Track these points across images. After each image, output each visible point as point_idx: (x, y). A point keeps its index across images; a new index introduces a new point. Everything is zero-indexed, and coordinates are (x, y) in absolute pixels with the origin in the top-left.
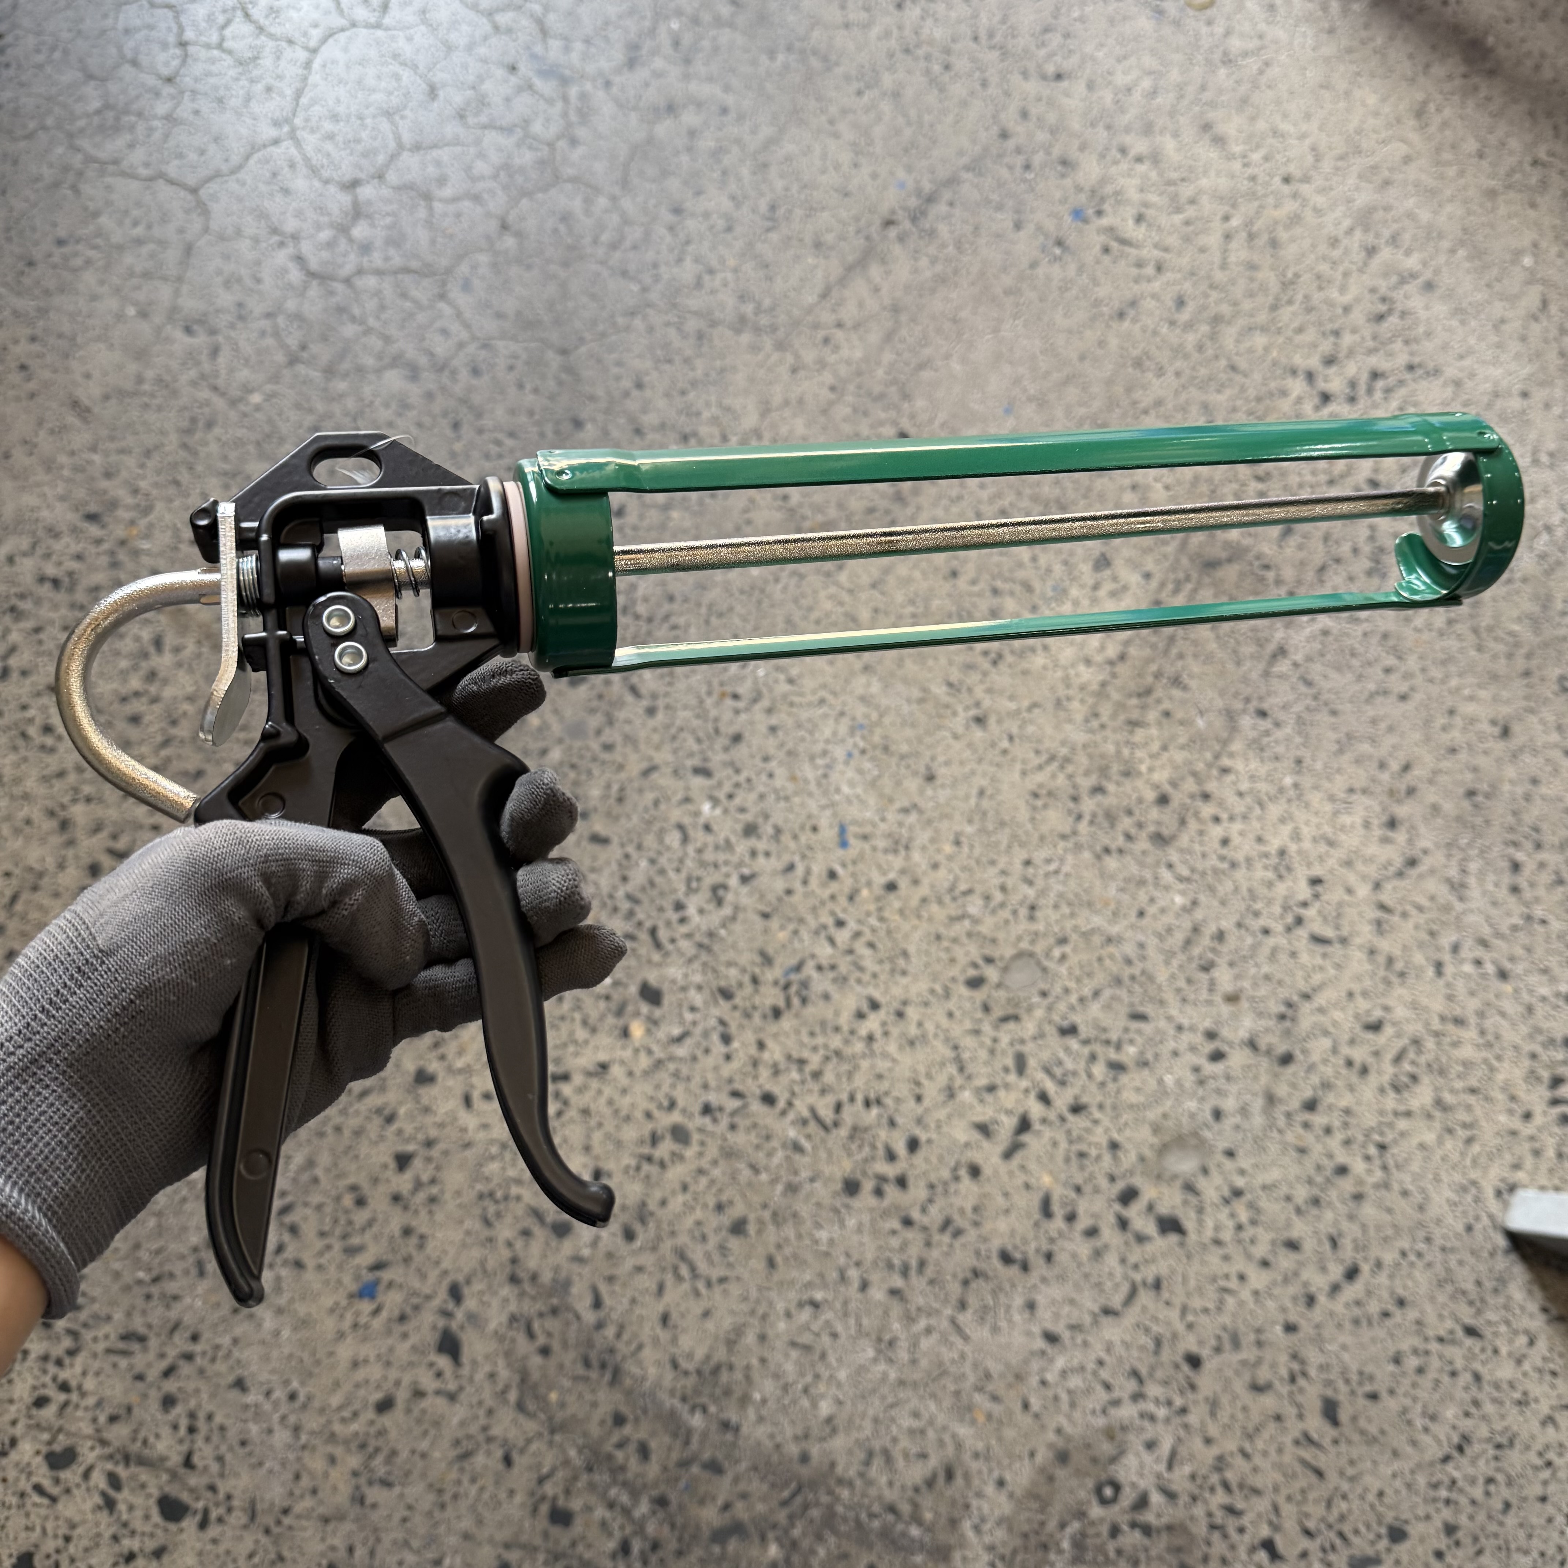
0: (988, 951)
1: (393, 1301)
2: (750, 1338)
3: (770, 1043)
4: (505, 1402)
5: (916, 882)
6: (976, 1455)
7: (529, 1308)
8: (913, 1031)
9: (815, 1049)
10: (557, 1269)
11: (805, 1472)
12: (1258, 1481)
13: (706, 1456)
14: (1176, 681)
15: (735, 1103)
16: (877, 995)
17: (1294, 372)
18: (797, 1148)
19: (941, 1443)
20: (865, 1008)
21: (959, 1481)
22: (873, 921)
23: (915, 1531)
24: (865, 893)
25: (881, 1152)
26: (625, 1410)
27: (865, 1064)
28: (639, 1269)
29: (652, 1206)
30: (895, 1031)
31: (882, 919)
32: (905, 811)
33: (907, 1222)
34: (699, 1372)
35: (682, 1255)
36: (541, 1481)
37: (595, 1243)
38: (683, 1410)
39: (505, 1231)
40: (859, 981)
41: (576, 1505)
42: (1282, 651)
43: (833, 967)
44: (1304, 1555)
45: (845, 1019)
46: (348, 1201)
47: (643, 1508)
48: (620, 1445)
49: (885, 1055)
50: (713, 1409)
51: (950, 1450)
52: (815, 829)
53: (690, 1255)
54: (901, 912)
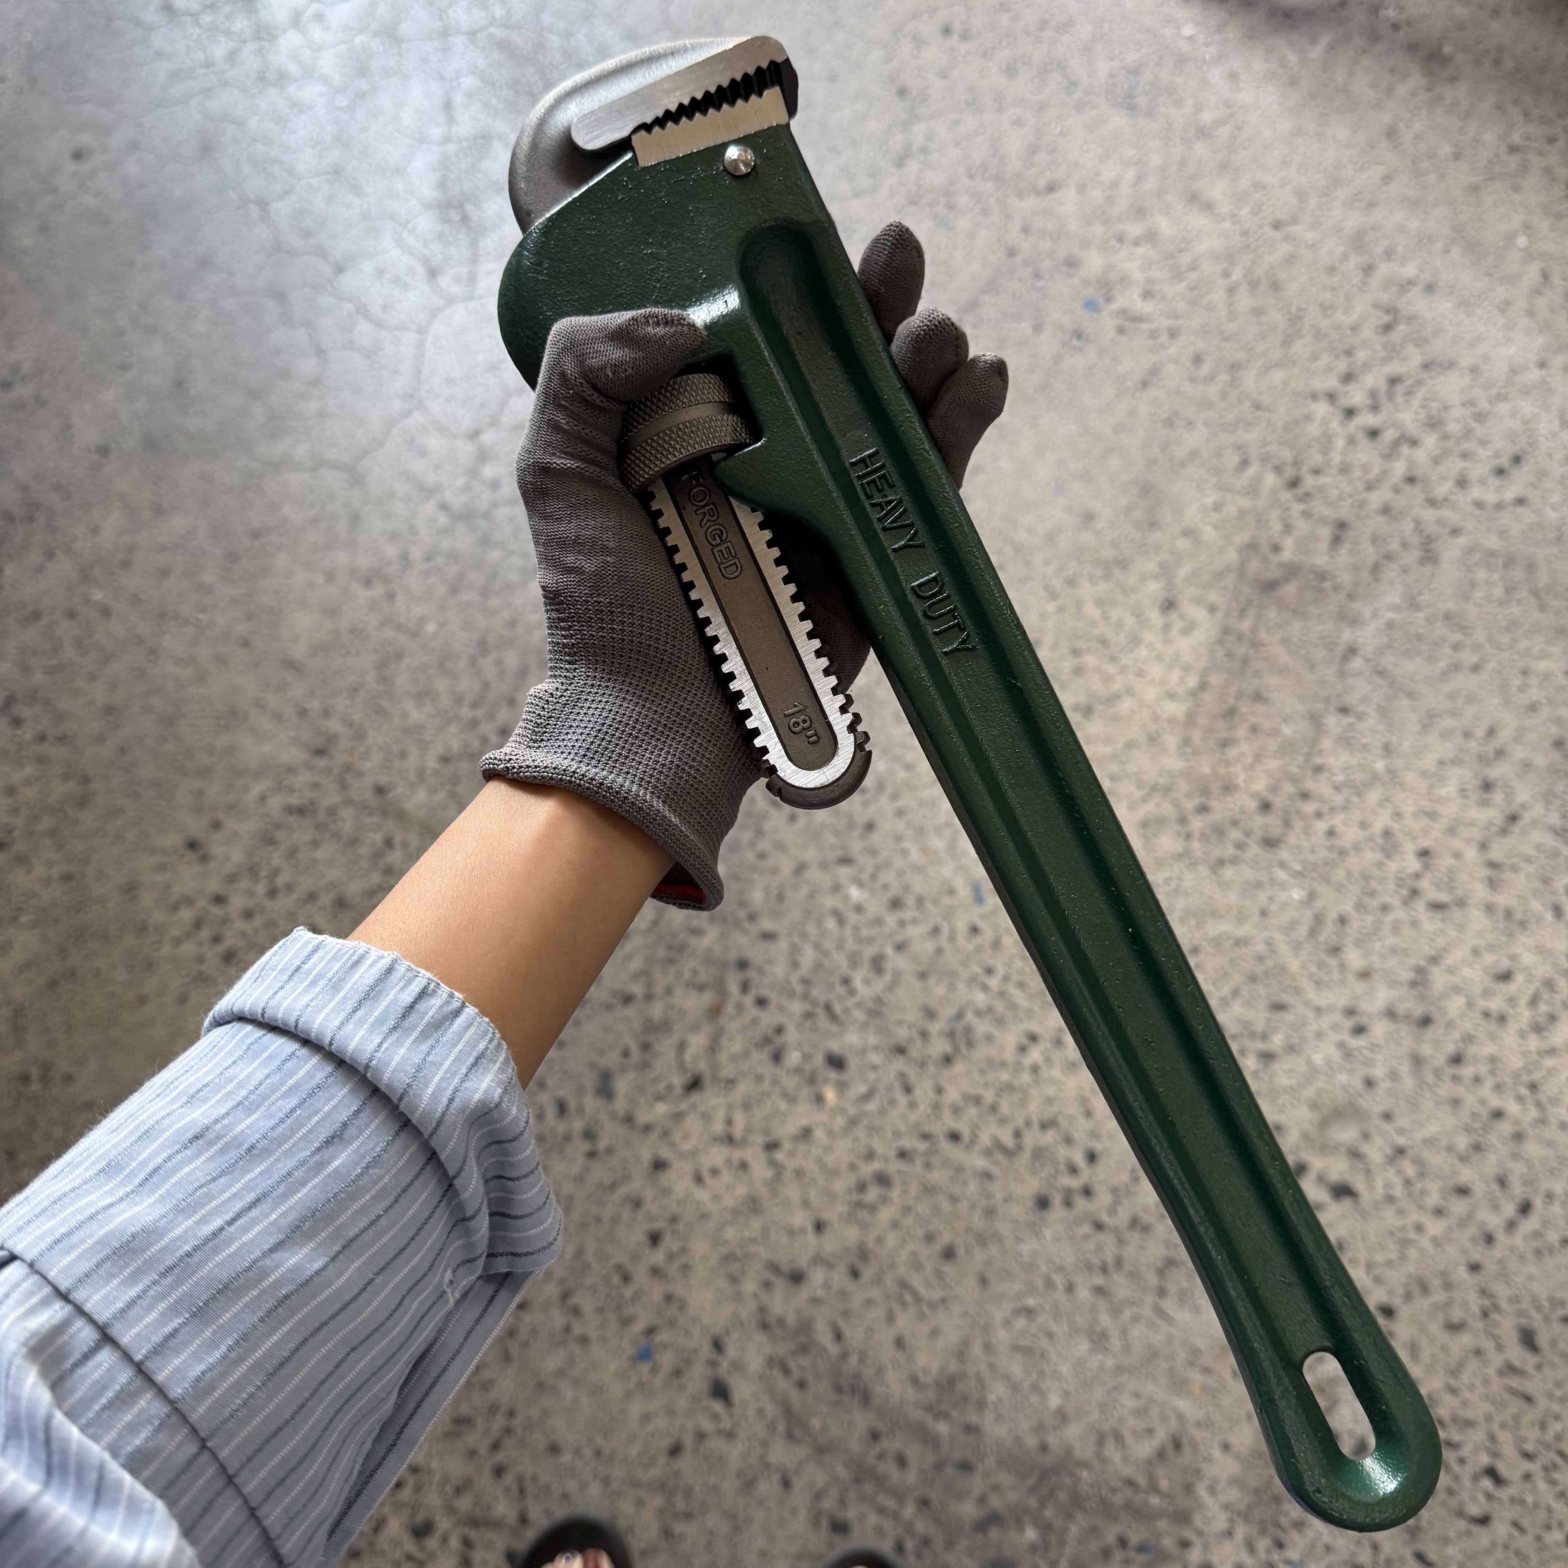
1: (666, 1360)
2: (977, 1349)
6: (1198, 1424)
7: (782, 1349)
11: (1047, 1461)
12: (1470, 1414)
13: (956, 1456)
14: (1258, 697)
17: (1314, 396)
19: (1164, 1419)
20: (1025, 1041)
21: (1187, 1450)
23: (1155, 1500)
25: (1062, 1168)
26: (879, 1426)
28: (869, 1302)
29: (871, 1245)
33: (1099, 1226)
34: (937, 1384)
35: (904, 1285)
36: (818, 1496)
38: (929, 1420)
39: (750, 1286)
41: (851, 1514)
42: (1352, 651)
44: (1527, 1477)
45: (1010, 1055)
46: (616, 1280)
47: (909, 1510)
48: (881, 1456)
50: (955, 1414)
51: (1173, 1423)
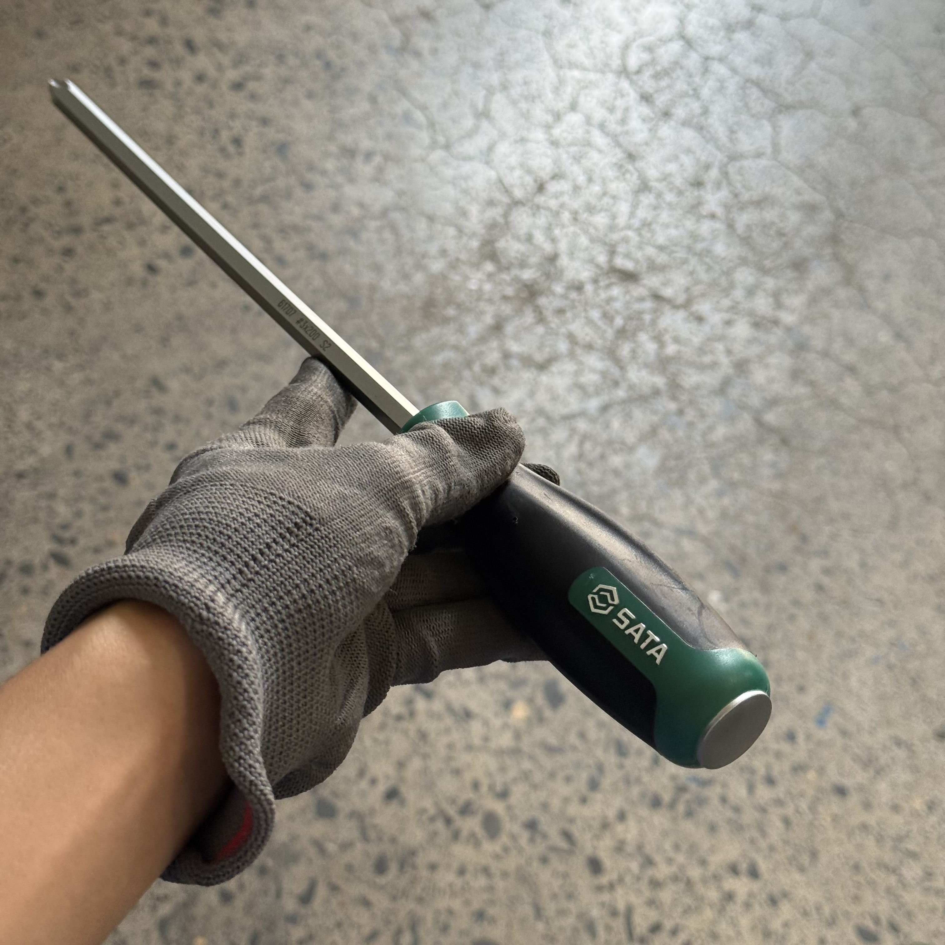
0: (899, 919)
3: (632, 823)
4: (154, 908)
5: (867, 806)
8: (776, 925)
9: (670, 861)
10: (294, 838)
15: (563, 844)
16: (763, 866)
18: (591, 929)
22: (804, 805)
24: (811, 775)
27: (708, 914)
30: (758, 910)
31: (812, 808)
32: (899, 743)
37: (346, 846)
40: (752, 841)
43: (737, 810)
49: (734, 923)
52: (801, 689)
53: (422, 932)
54: (835, 819)
